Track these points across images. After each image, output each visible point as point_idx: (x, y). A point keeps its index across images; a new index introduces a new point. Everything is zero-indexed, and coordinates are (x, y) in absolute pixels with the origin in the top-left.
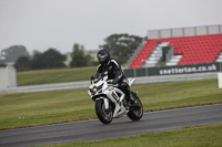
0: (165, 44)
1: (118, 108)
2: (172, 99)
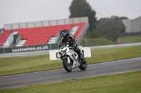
0: (15, 33)
1: (75, 63)
2: (20, 68)
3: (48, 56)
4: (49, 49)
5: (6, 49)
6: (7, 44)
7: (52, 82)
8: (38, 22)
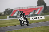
0: (18, 11)
3: (30, 19)
4: (30, 16)
5: (15, 16)
6: (15, 15)
7: (31, 28)
8: (26, 7)
